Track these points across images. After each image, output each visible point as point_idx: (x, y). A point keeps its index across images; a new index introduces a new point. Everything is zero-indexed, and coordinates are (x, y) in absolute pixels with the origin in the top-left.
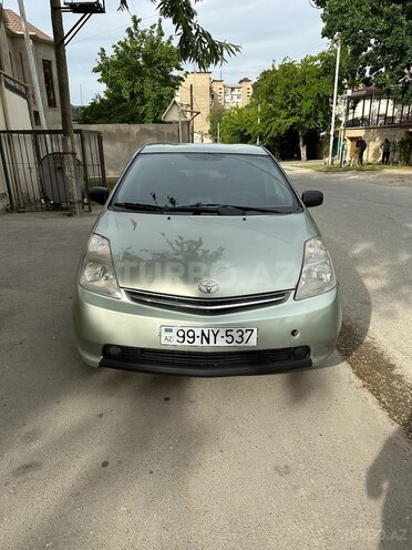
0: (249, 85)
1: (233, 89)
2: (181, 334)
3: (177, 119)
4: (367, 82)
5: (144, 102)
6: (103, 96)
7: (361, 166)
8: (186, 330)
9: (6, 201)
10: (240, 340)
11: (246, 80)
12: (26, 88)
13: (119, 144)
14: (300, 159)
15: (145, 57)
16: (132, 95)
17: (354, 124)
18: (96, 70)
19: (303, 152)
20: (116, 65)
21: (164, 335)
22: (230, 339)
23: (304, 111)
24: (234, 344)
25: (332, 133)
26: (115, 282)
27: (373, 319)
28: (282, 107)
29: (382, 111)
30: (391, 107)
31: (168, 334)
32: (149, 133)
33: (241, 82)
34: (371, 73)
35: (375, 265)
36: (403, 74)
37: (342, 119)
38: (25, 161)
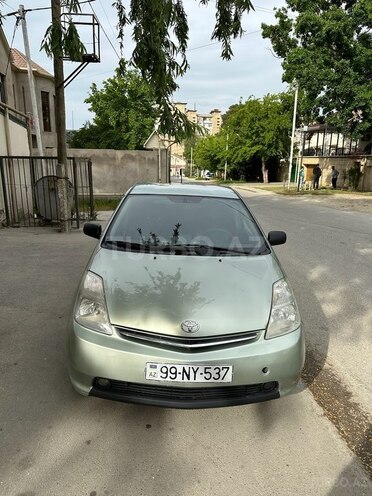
0: (219, 115)
1: (205, 118)
2: (164, 370)
3: (157, 147)
4: (321, 120)
5: (128, 130)
6: (92, 123)
7: (317, 190)
8: (169, 367)
9: (3, 217)
10: (217, 377)
11: (216, 111)
12: (27, 119)
13: (105, 167)
14: (262, 181)
15: (130, 92)
16: (118, 124)
17: (309, 153)
18: (87, 101)
19: (265, 175)
20: (105, 98)
21: (149, 370)
22: (208, 376)
23: (267, 141)
24: (212, 380)
25: (291, 160)
26: (105, 317)
27: (330, 346)
28: (247, 137)
29: (334, 143)
30: (341, 140)
31: (153, 370)
32: (132, 158)
33: (212, 112)
34: (324, 113)
35: (331, 289)
36: (352, 116)
37: (300, 148)
38: (23, 183)
